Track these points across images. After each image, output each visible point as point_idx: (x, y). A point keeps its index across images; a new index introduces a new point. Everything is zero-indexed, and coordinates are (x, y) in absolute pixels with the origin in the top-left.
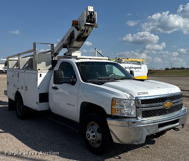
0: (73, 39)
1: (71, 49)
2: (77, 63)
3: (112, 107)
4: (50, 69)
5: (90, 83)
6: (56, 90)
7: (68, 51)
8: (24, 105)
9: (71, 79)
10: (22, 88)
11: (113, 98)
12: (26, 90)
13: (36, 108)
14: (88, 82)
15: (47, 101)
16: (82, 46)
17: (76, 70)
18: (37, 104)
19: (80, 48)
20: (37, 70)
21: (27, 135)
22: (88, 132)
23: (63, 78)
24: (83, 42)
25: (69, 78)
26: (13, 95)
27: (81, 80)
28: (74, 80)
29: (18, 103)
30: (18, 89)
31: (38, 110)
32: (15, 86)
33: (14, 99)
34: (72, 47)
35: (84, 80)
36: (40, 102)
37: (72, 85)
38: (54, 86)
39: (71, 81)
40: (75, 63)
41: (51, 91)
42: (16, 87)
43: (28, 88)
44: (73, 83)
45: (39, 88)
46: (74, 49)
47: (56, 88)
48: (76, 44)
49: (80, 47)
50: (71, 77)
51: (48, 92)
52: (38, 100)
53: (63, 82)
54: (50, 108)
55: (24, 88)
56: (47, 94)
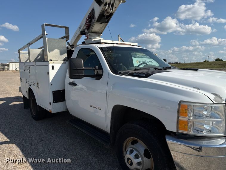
0: (93, 20)
1: (91, 34)
2: (101, 49)
3: (178, 117)
4: (65, 60)
5: (125, 75)
6: (74, 86)
7: (87, 38)
8: (37, 104)
9: (95, 70)
10: (34, 85)
11: (181, 102)
12: (38, 86)
13: (50, 110)
14: (121, 74)
15: (64, 100)
16: (103, 30)
17: (101, 58)
18: (51, 104)
19: (101, 34)
20: (48, 61)
21: (39, 147)
22: (128, 156)
23: (84, 70)
24: (106, 23)
25: (91, 68)
26: (26, 92)
27: (110, 71)
28: (100, 72)
29: (31, 102)
30: (30, 85)
31: (53, 112)
32: (28, 82)
33: (27, 97)
34: (91, 32)
35: (115, 72)
36: (54, 102)
37: (96, 79)
38: (71, 82)
39: (96, 73)
40: (99, 48)
41: (68, 88)
42: (28, 84)
43: (40, 84)
44: (99, 77)
45: (52, 85)
46: (94, 34)
47: (73, 84)
48: (97, 27)
49: (101, 32)
50: (95, 68)
51: (64, 89)
52: (52, 100)
53: (83, 75)
54: (67, 109)
55: (36, 84)
56: (63, 91)
